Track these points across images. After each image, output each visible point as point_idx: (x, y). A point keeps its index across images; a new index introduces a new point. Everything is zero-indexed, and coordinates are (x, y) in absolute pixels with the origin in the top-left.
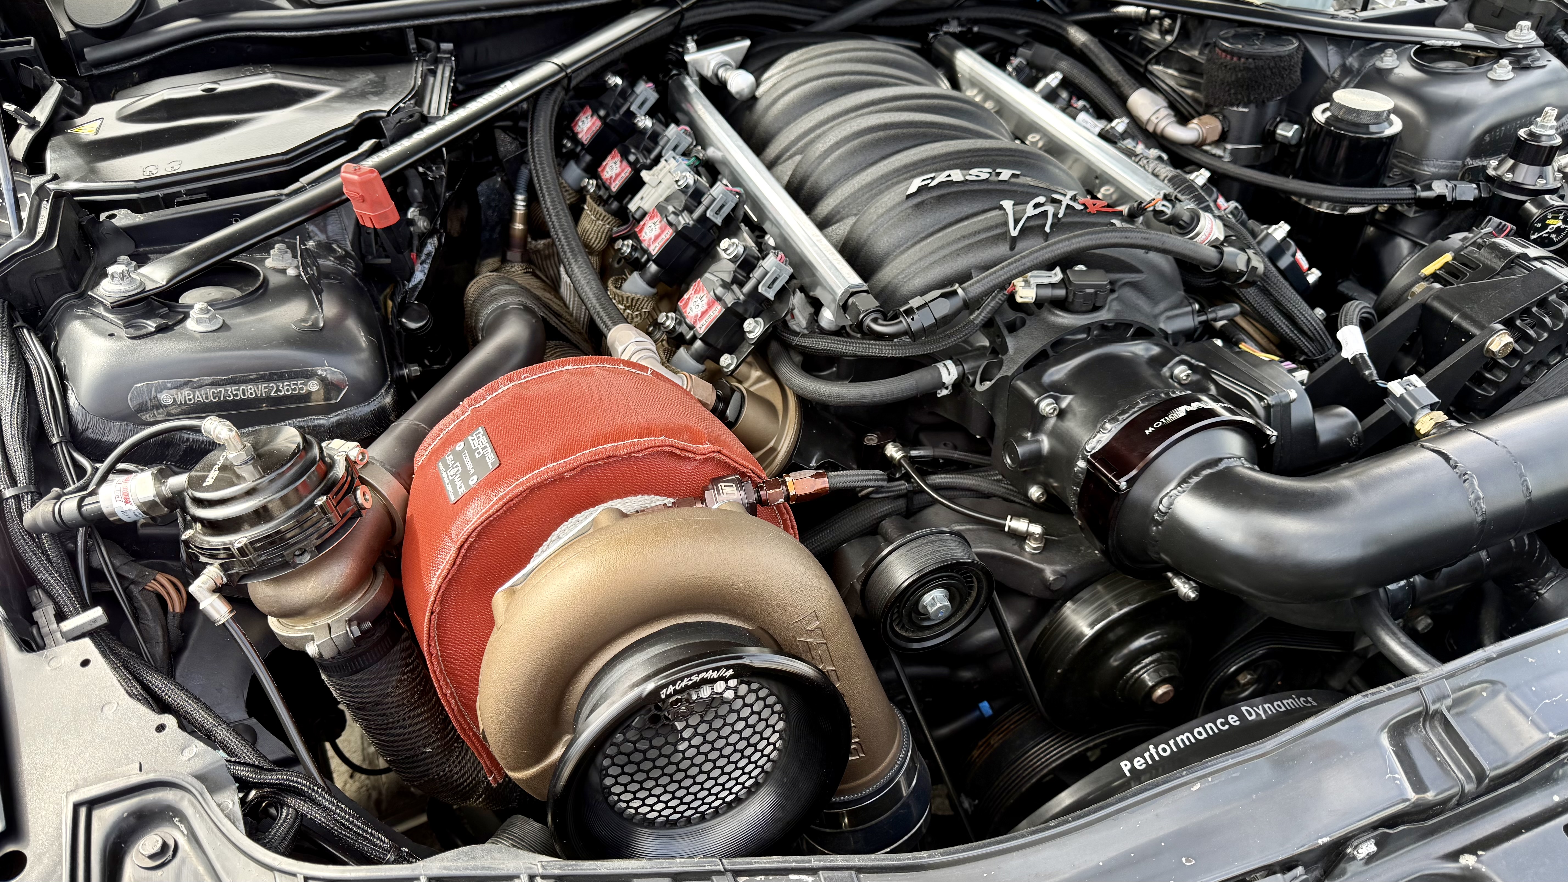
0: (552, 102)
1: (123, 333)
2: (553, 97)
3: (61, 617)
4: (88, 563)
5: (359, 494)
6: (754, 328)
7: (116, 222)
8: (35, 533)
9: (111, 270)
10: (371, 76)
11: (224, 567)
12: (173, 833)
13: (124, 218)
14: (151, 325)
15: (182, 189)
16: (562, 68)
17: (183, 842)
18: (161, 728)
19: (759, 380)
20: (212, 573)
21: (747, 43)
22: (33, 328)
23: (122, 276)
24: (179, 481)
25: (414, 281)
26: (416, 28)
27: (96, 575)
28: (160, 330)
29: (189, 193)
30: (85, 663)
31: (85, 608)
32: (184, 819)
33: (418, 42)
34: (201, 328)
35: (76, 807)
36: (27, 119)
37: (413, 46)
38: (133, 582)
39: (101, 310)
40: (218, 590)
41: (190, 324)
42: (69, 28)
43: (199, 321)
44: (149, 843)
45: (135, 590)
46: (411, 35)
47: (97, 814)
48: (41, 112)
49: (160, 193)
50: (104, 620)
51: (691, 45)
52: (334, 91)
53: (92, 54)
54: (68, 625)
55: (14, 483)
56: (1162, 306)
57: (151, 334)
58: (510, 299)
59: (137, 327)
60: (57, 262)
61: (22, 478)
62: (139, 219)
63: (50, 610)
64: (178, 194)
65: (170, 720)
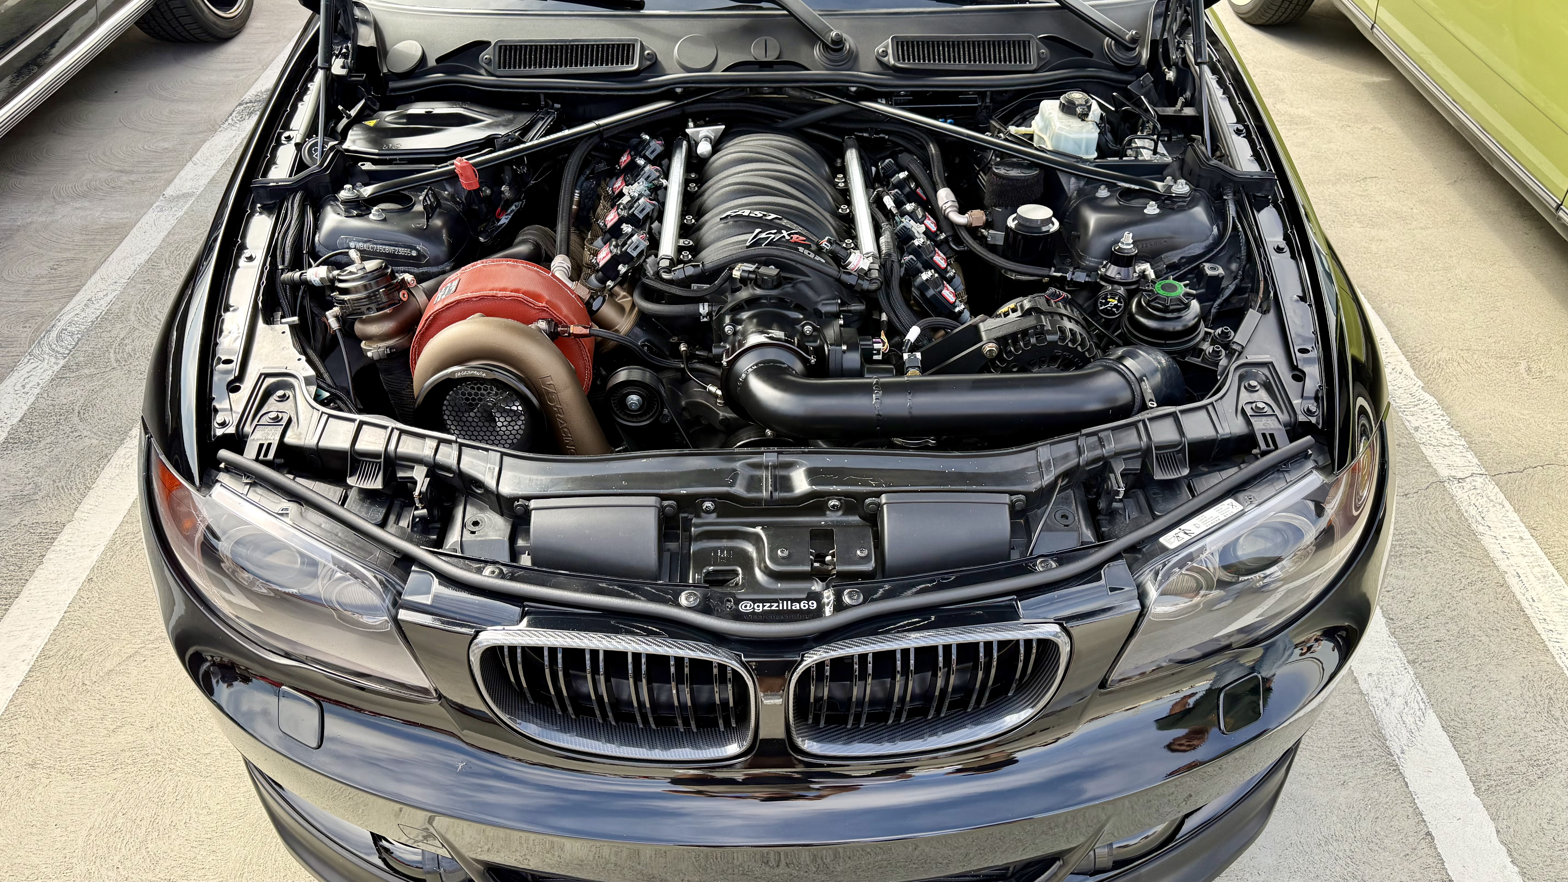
0: (588, 144)
1: (343, 213)
2: (591, 141)
3: (283, 317)
4: (301, 302)
5: (401, 294)
6: (622, 269)
7: (363, 168)
8: (284, 283)
9: (345, 186)
10: (511, 116)
11: (342, 308)
12: (288, 393)
13: (368, 166)
14: (355, 213)
15: (397, 157)
16: (599, 126)
17: (291, 396)
18: (299, 360)
19: (624, 297)
20: (336, 310)
21: (723, 127)
22: (312, 207)
23: (349, 190)
24: (336, 272)
25: (501, 223)
26: (545, 93)
27: (303, 307)
28: (358, 216)
29: (401, 160)
30: (284, 333)
31: (293, 316)
32: (294, 390)
33: (545, 101)
34: (374, 218)
35: (261, 375)
36: (346, 114)
37: (543, 103)
38: (317, 315)
39: (339, 203)
40: (337, 317)
41: (371, 216)
42: (385, 71)
43: (374, 215)
44: (280, 393)
45: (317, 319)
46: (542, 97)
47: (267, 379)
48: (353, 113)
49: (388, 158)
50: (297, 322)
51: (691, 124)
52: (489, 121)
53: (392, 85)
54: (284, 320)
55: (283, 264)
56: (823, 297)
57: (353, 217)
58: (532, 237)
59: (350, 212)
60: (328, 180)
61: (286, 264)
62: (374, 168)
63: (280, 313)
64: (396, 160)
65: (303, 358)
